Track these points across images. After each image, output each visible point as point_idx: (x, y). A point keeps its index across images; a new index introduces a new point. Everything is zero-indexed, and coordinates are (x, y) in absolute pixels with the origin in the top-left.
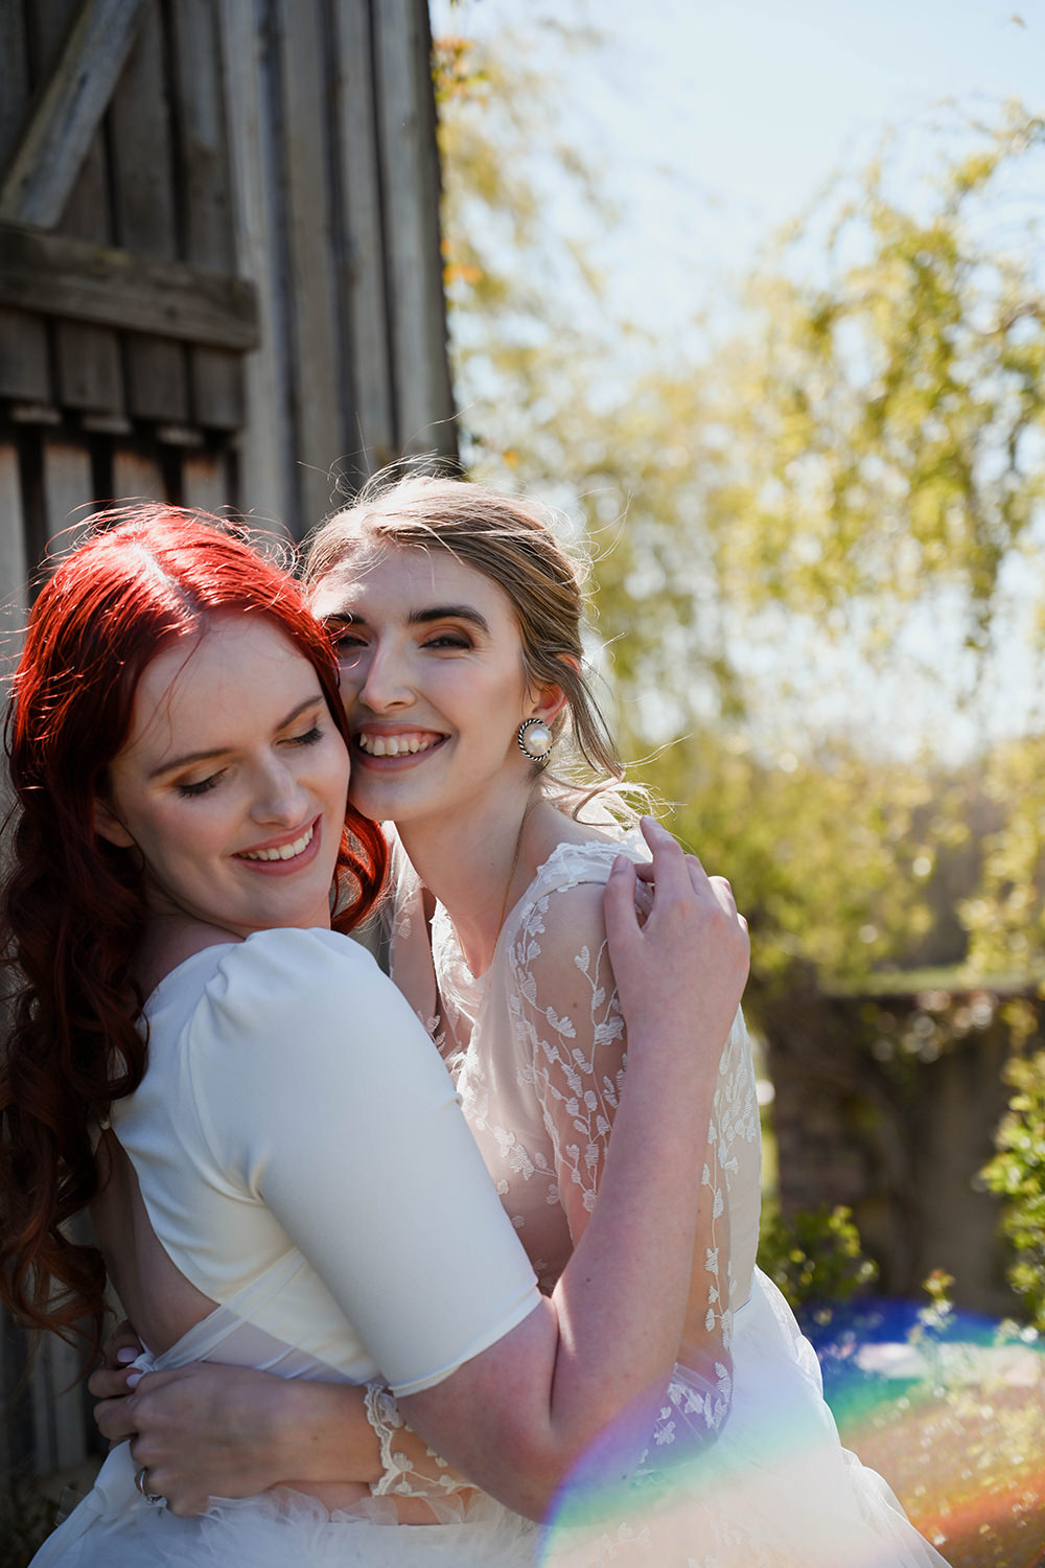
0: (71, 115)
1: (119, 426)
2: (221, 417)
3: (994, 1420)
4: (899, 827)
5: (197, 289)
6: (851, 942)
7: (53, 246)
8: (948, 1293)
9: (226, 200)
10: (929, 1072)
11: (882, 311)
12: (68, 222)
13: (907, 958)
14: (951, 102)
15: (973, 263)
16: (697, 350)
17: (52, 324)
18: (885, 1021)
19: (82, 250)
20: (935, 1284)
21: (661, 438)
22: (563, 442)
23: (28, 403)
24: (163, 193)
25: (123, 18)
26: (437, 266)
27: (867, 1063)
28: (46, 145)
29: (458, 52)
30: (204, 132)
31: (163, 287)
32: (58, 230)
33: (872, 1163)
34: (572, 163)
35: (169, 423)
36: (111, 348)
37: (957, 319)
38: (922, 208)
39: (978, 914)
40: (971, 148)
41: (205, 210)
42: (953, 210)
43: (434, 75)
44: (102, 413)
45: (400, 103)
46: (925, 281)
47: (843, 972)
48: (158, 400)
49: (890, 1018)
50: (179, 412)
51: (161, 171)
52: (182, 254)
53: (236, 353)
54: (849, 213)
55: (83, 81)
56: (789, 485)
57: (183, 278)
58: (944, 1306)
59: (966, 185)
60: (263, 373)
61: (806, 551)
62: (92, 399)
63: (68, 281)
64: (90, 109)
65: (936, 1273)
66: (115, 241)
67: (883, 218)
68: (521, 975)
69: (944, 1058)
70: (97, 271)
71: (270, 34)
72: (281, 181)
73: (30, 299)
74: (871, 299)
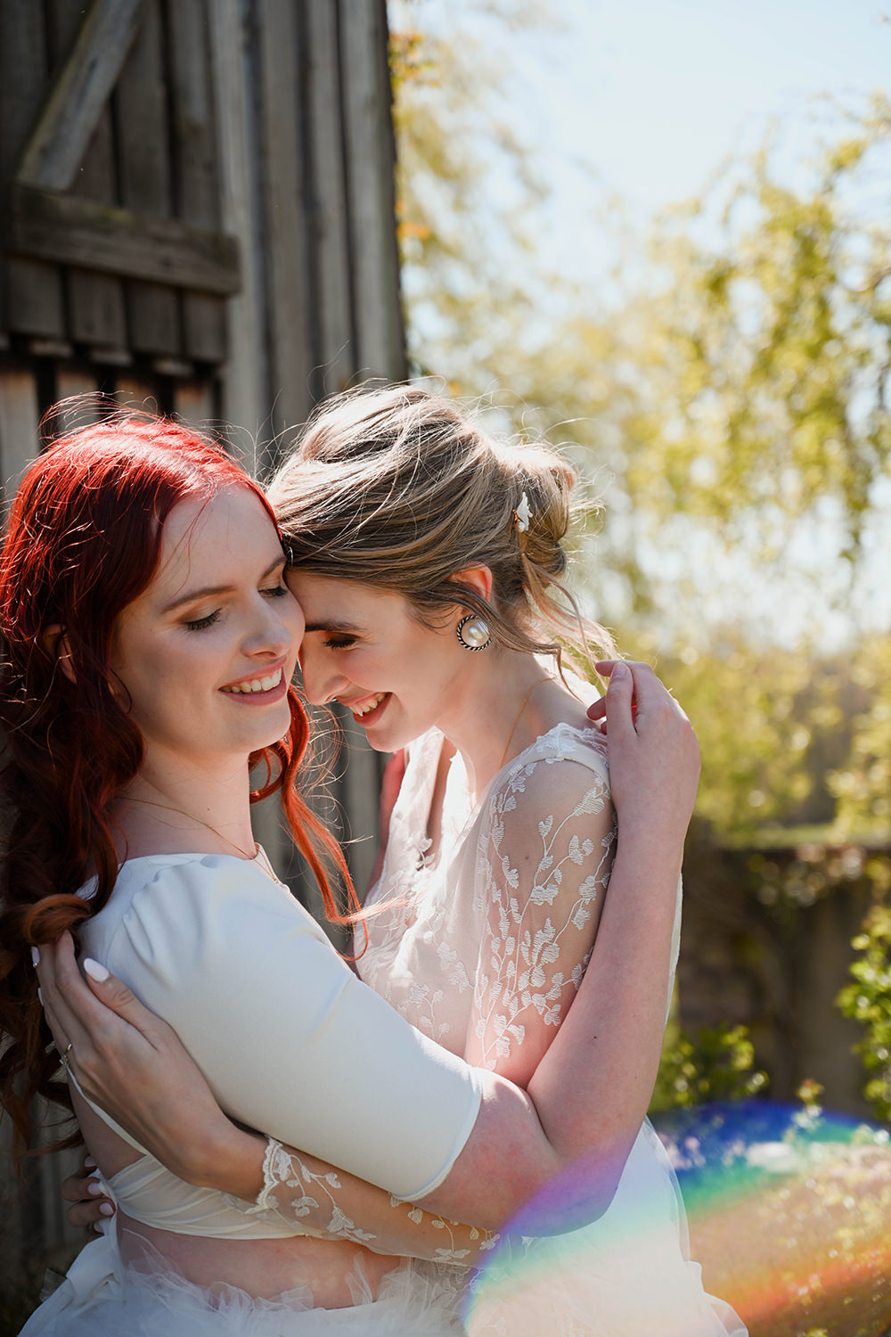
0: (82, 94)
1: (121, 358)
2: (208, 351)
3: (856, 1208)
4: (783, 708)
5: (188, 242)
6: (740, 802)
7: (67, 206)
8: (819, 1100)
9: (214, 167)
10: (807, 915)
11: (769, 275)
12: (79, 185)
13: (789, 817)
14: (826, 96)
15: (846, 231)
16: (613, 298)
17: (66, 272)
18: (768, 871)
19: (91, 209)
20: (807, 1092)
21: (582, 374)
22: (498, 376)
23: (44, 338)
24: (160, 161)
25: (128, 13)
26: (392, 226)
27: (753, 906)
28: (61, 119)
29: (412, 43)
30: (195, 110)
31: (160, 240)
32: (72, 191)
33: (757, 991)
34: (507, 143)
35: (164, 356)
36: (115, 294)
37: (833, 279)
38: (802, 184)
39: (845, 784)
40: (845, 134)
41: (195, 175)
42: (829, 188)
43: (390, 61)
44: (107, 347)
45: (362, 85)
46: (806, 247)
47: (734, 827)
48: (155, 336)
49: (775, 868)
50: (171, 346)
51: (158, 142)
52: (176, 211)
53: (220, 298)
54: (741, 190)
55: (93, 66)
56: (691, 422)
57: (175, 232)
58: (814, 1111)
59: (839, 166)
60: (244, 315)
61: (703, 473)
62: (99, 334)
63: (81, 235)
64: (99, 88)
65: (808, 1082)
66: (119, 201)
67: (771, 195)
68: (496, 821)
69: (820, 902)
70: (102, 226)
71: (252, 26)
72: (260, 152)
73: (47, 250)
74: (761, 262)
